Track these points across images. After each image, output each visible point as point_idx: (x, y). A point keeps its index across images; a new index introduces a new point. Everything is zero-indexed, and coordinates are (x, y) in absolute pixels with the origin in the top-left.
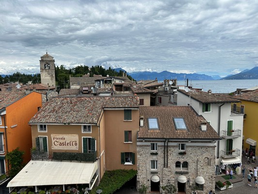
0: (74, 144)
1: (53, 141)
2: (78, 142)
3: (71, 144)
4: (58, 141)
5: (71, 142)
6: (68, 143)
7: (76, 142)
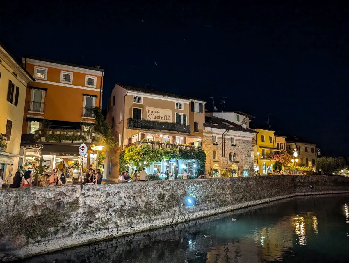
0: (168, 118)
1: (148, 114)
3: (165, 118)
4: (152, 114)
5: (165, 117)
6: (162, 117)
7: (170, 116)
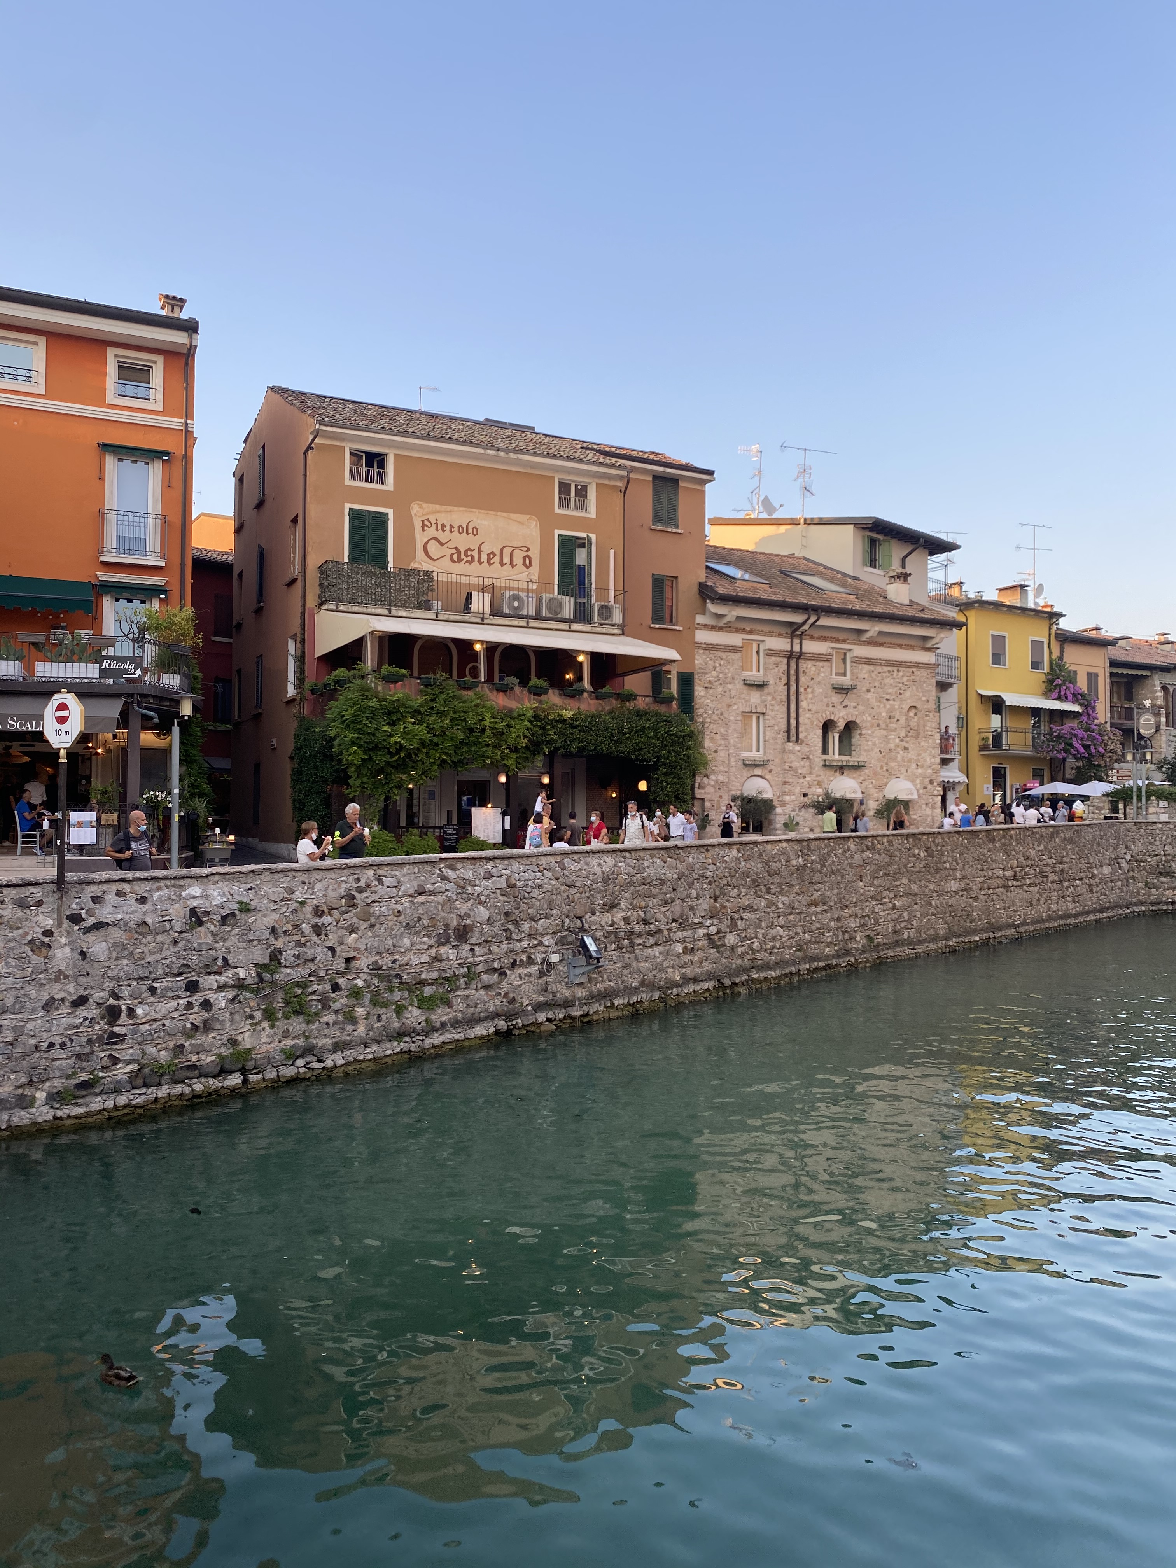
0: (518, 560)
1: (420, 538)
2: (535, 553)
3: (506, 560)
4: (443, 537)
5: (507, 551)
6: (491, 555)
7: (528, 550)
